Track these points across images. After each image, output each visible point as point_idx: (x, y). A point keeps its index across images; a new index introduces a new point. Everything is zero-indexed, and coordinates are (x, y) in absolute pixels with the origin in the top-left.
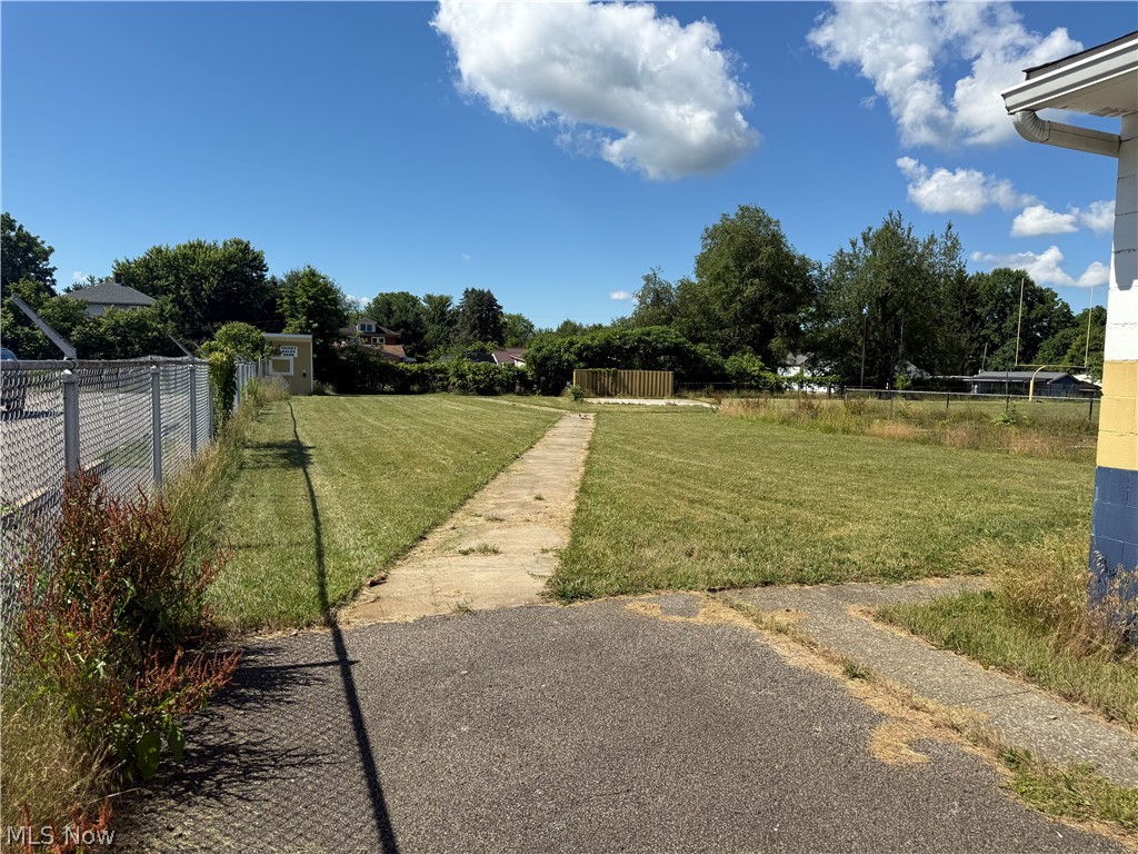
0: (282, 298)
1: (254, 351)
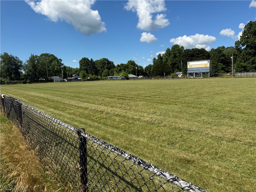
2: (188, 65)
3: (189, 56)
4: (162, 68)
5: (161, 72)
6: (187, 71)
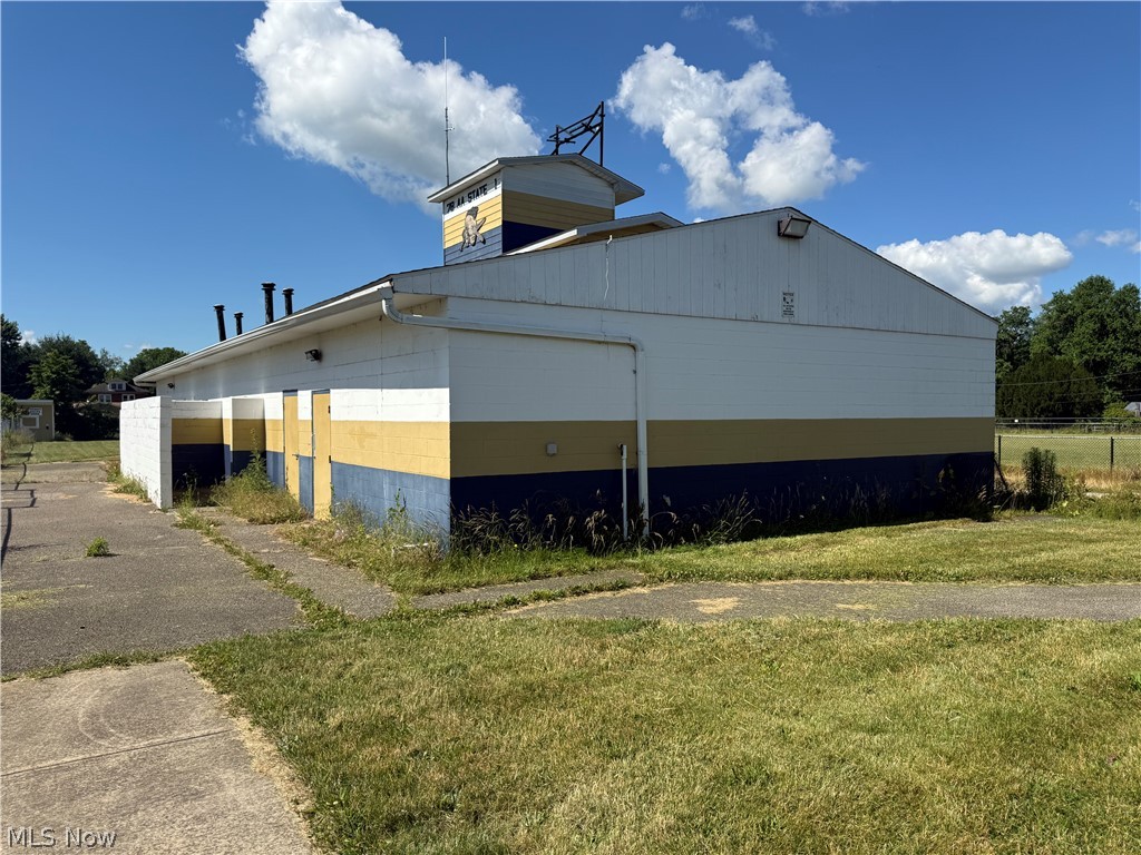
0: (31, 373)
1: (8, 412)
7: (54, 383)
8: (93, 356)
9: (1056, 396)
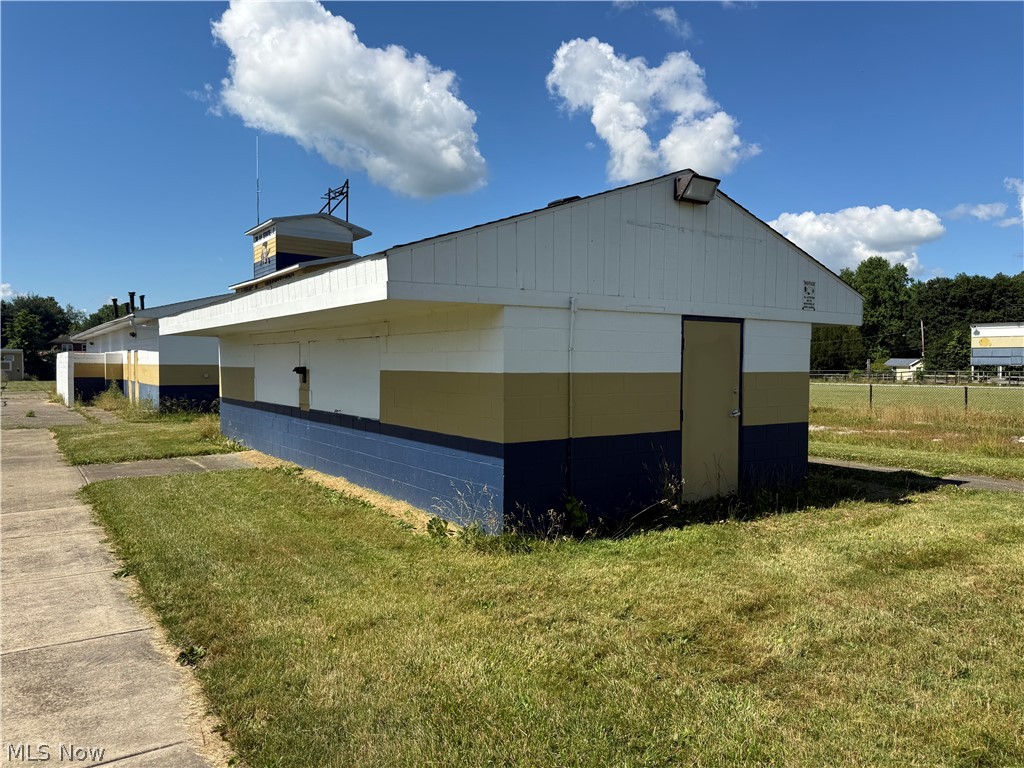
0: (6, 328)
2: (973, 336)
3: (951, 305)
4: (835, 343)
5: (832, 355)
6: (967, 357)
7: (23, 337)
8: (61, 311)
9: (830, 352)
